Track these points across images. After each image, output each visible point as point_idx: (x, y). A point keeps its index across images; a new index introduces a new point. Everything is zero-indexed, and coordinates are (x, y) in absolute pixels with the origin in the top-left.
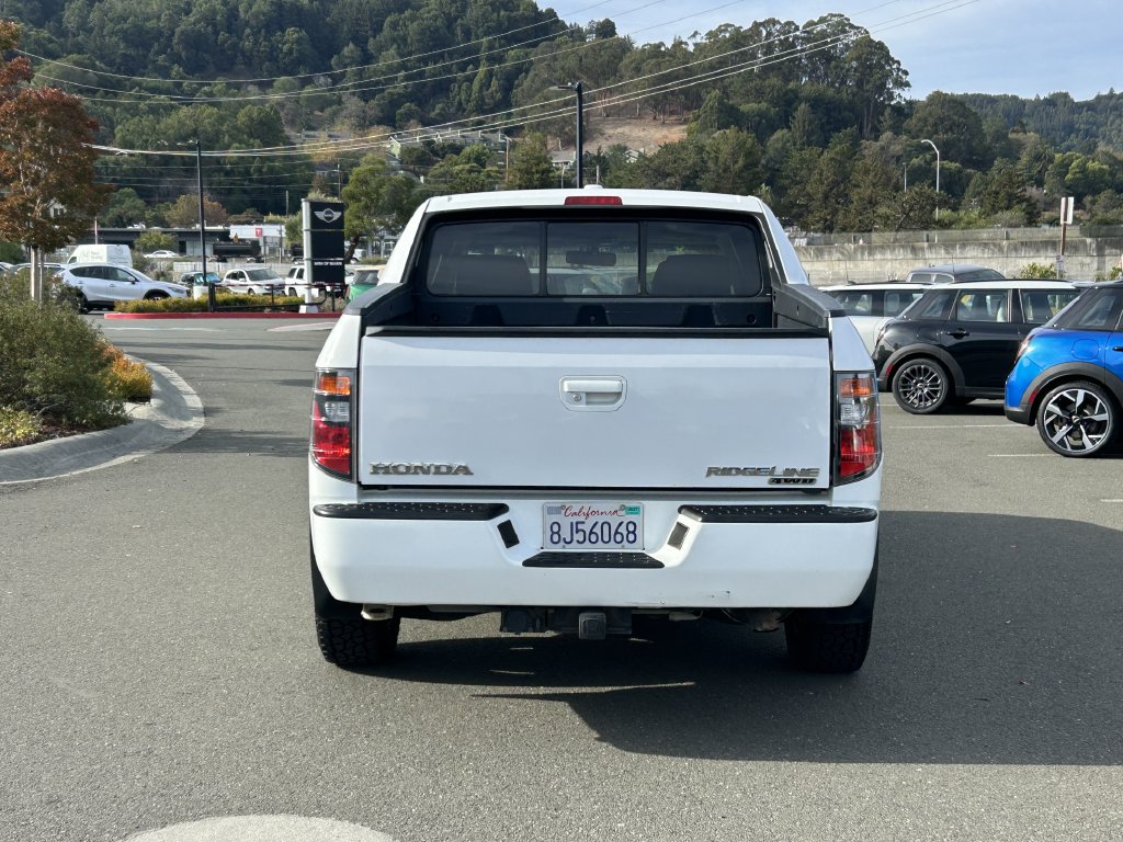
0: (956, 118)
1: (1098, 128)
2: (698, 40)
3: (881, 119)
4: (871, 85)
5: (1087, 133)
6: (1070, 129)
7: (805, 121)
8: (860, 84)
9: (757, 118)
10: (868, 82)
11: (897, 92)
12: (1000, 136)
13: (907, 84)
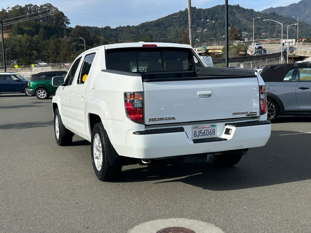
0: (83, 32)
1: (118, 36)
2: (9, 9)
3: (63, 32)
4: (59, 23)
5: (115, 37)
6: (111, 36)
7: (42, 33)
8: (57, 23)
9: (29, 32)
10: (59, 22)
11: (67, 25)
12: (95, 37)
13: (70, 23)
